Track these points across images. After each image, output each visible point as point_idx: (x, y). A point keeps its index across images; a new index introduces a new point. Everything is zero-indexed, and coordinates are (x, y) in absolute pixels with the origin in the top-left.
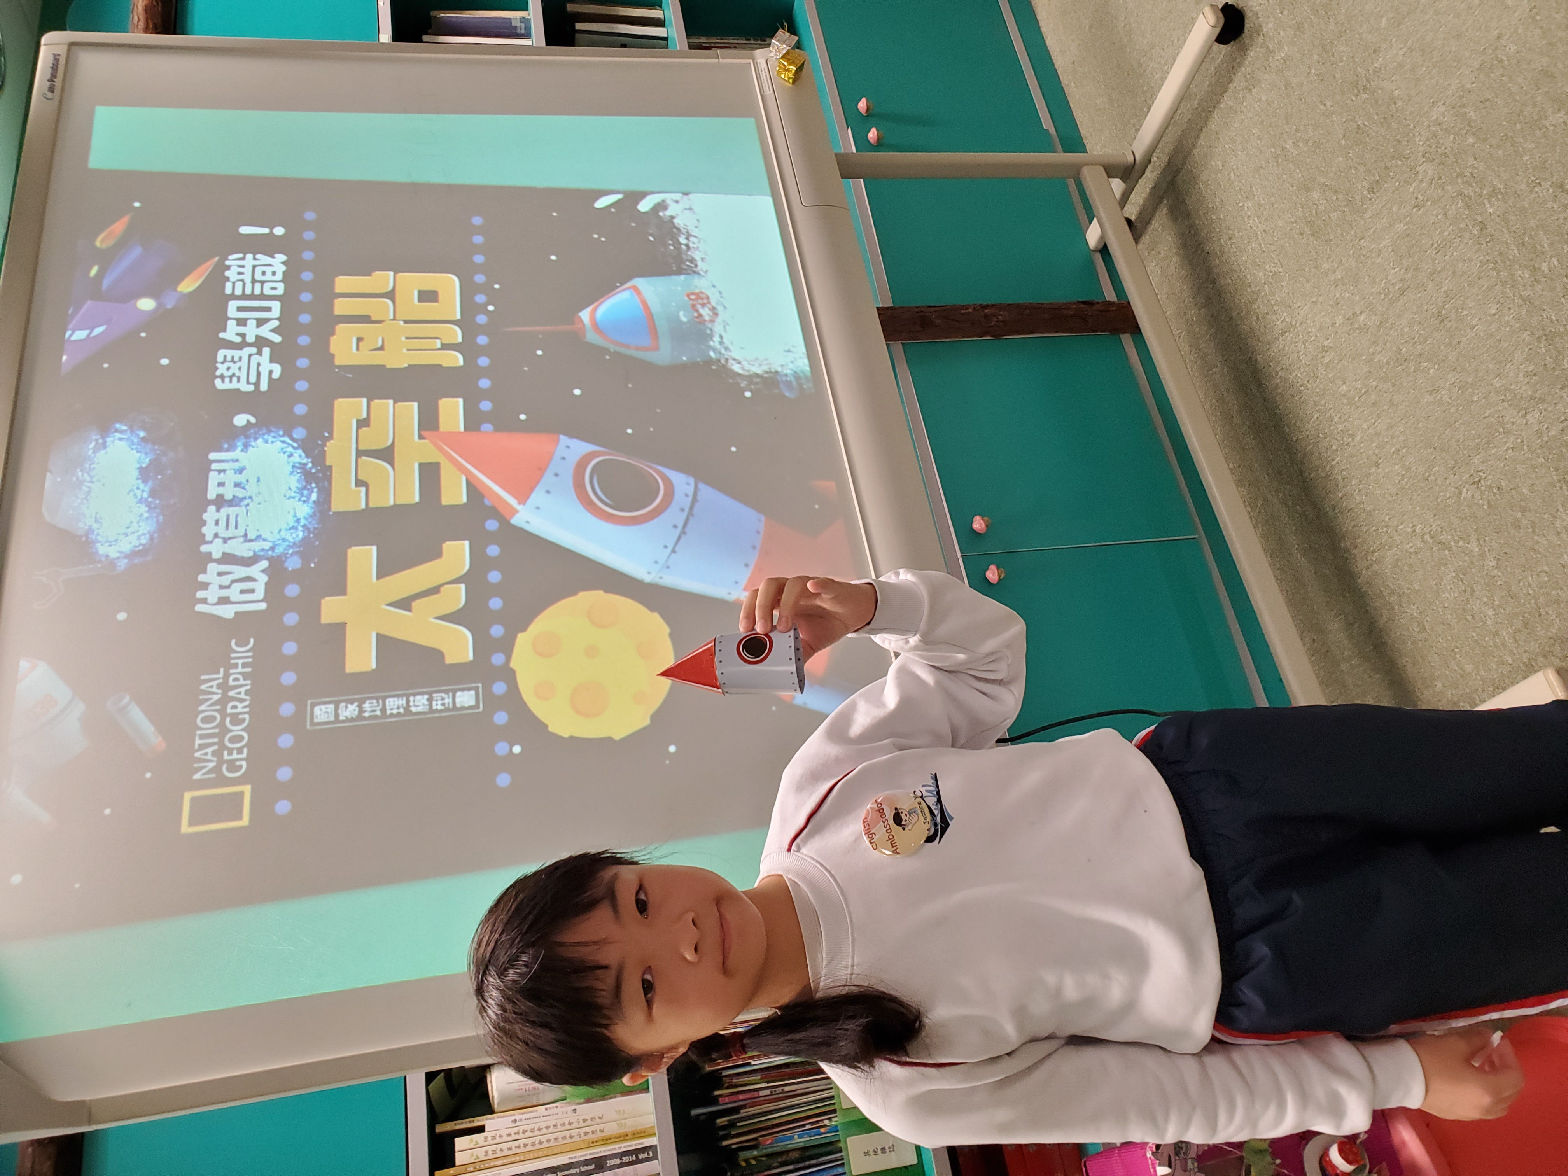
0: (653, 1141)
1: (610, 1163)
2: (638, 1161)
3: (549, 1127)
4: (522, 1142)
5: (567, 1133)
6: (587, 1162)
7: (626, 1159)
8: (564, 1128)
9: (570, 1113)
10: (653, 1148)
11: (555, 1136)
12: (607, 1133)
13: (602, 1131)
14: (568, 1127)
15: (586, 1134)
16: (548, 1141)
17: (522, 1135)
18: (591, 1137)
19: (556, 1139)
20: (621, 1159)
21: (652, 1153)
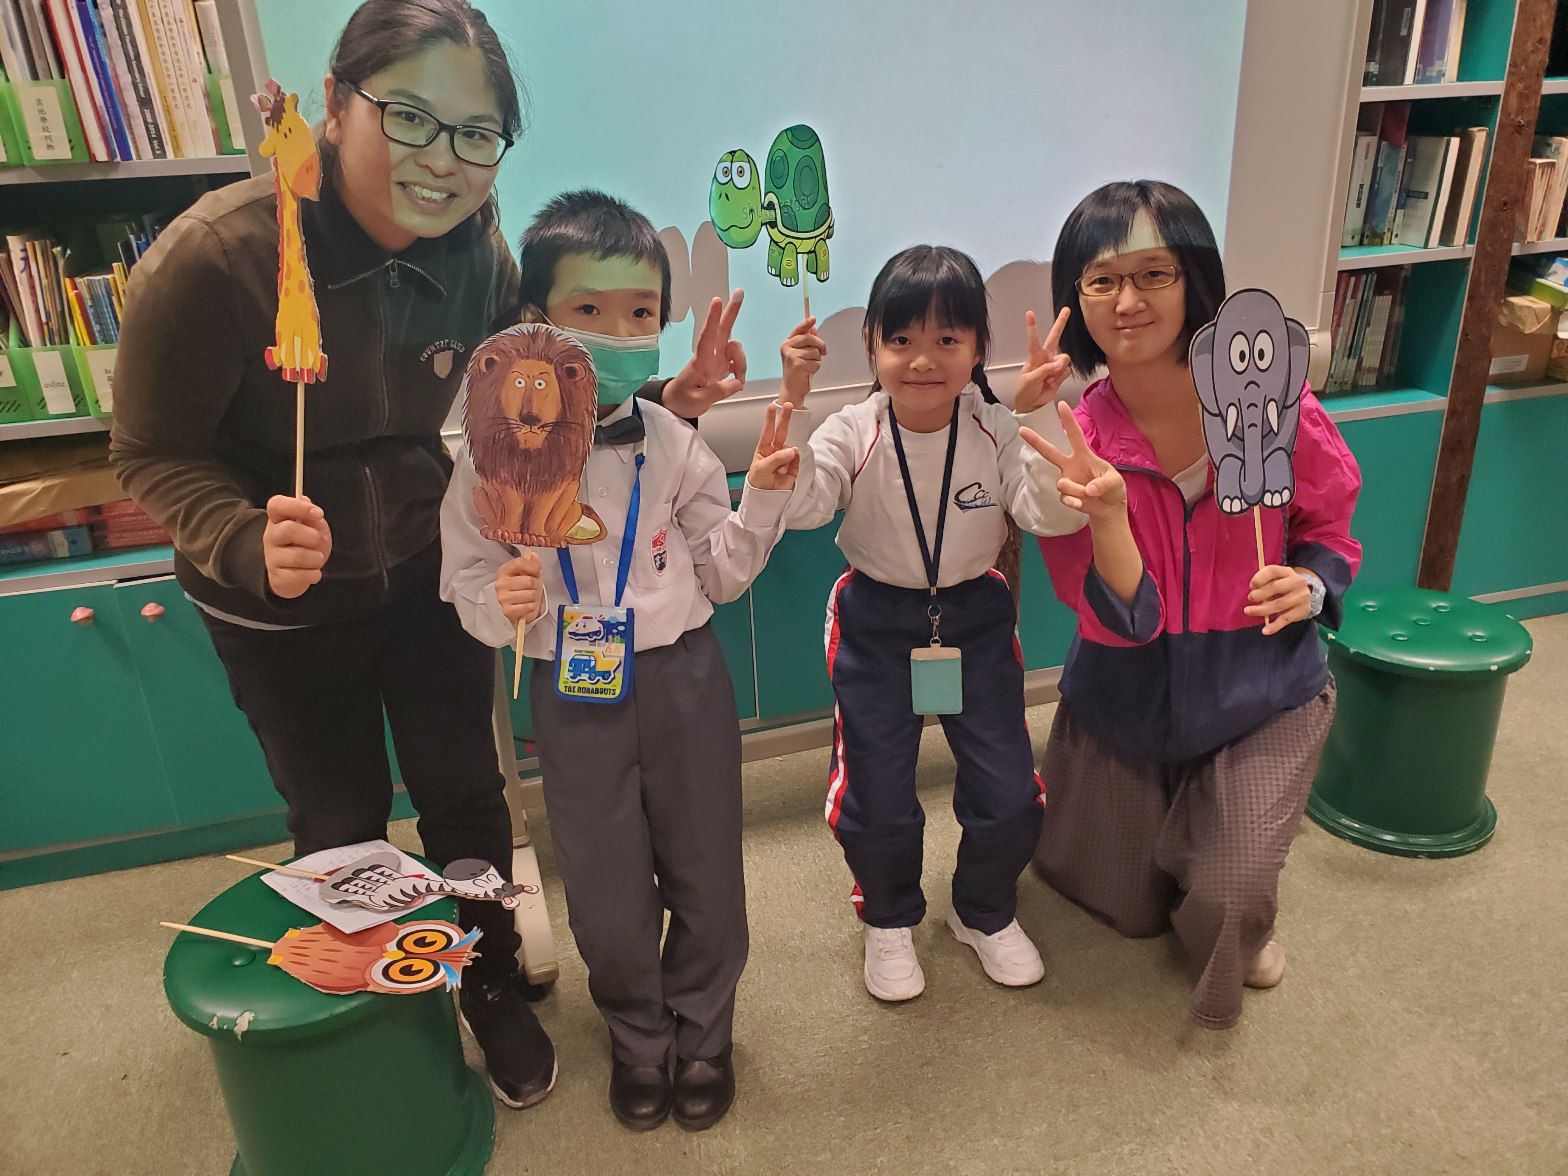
0: (170, 155)
1: (147, 112)
2: (151, 140)
3: (177, 55)
4: (161, 26)
5: (172, 73)
6: (146, 91)
7: (151, 127)
8: (177, 69)
9: (192, 76)
10: (164, 154)
11: (169, 60)
12: (174, 111)
13: (176, 106)
14: (178, 73)
15: (173, 91)
16: (163, 53)
17: (167, 27)
18: (170, 96)
19: (166, 61)
20: (152, 123)
21: (159, 150)
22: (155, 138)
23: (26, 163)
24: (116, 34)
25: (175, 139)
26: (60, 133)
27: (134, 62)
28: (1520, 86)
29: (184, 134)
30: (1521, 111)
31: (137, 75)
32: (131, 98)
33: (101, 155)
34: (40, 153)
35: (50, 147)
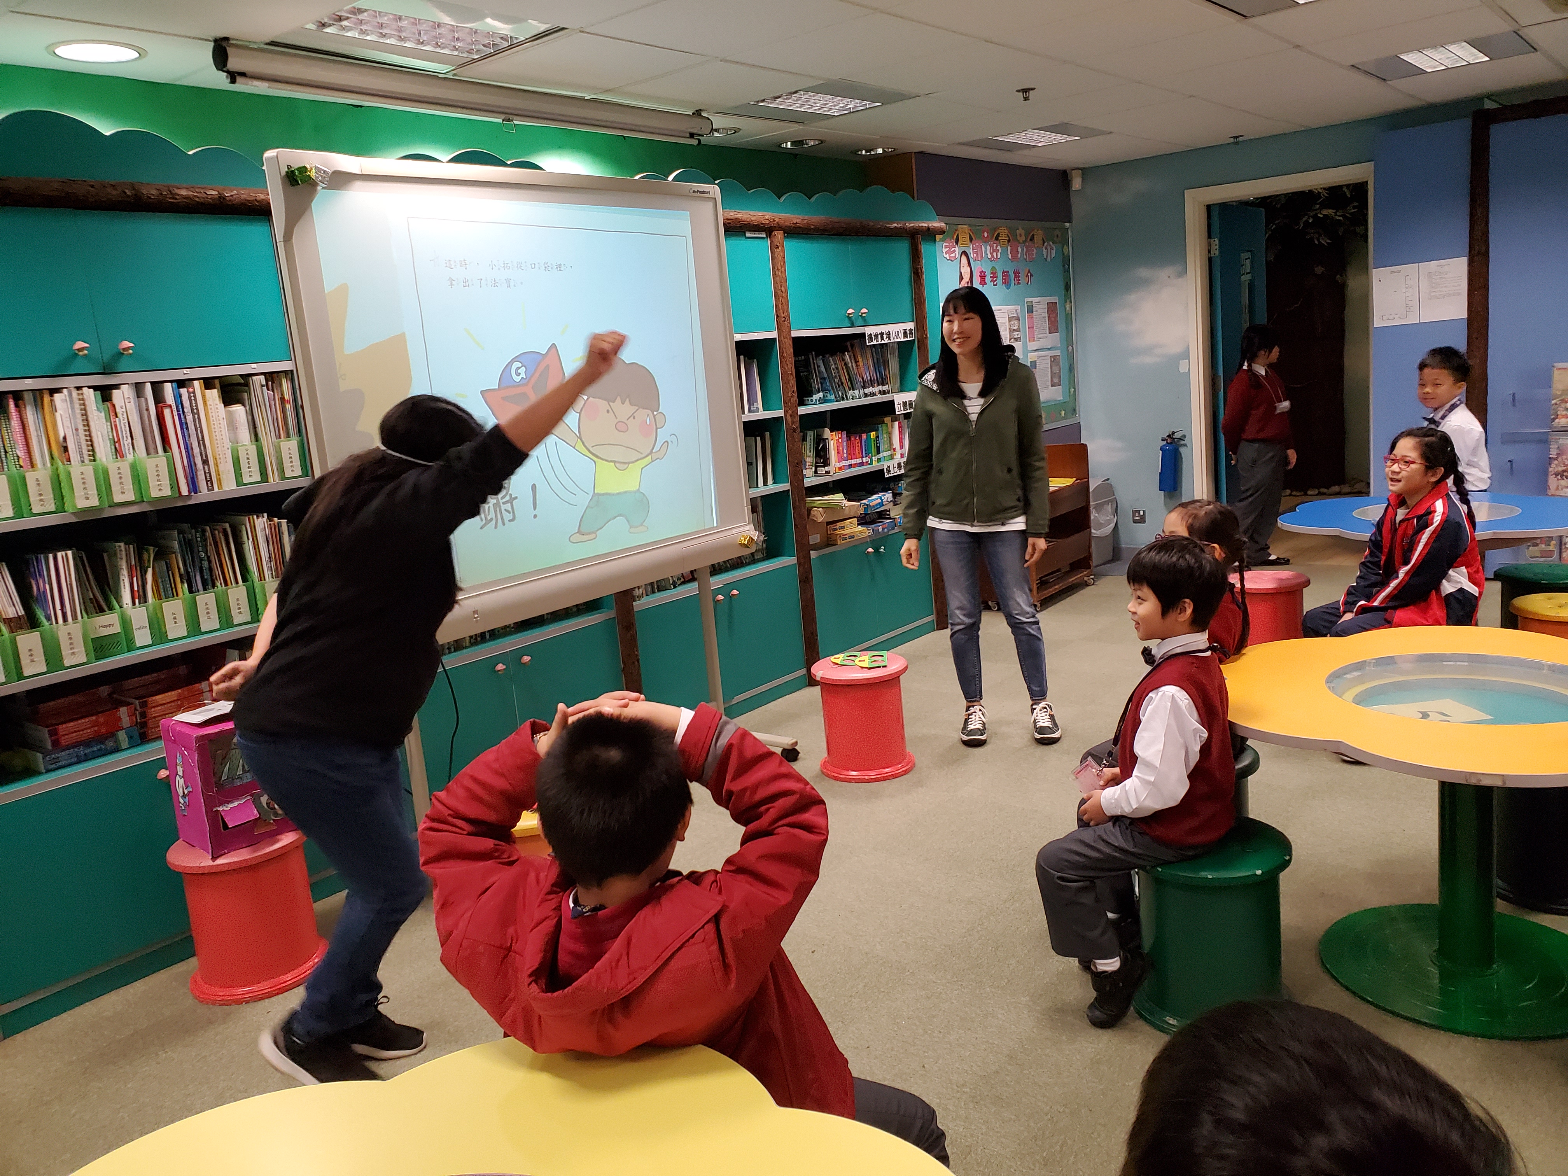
0: (216, 489)
1: (206, 467)
2: (207, 482)
3: (222, 436)
4: (214, 425)
5: (218, 444)
6: (206, 456)
7: (208, 475)
8: (222, 443)
10: (213, 489)
11: (219, 438)
12: (218, 466)
13: (219, 464)
15: (219, 454)
17: (218, 422)
18: (218, 457)
20: (208, 471)
21: (211, 488)
22: (209, 481)
23: (145, 500)
24: (193, 427)
25: (219, 480)
26: (166, 482)
27: (201, 442)
28: (790, 412)
29: (223, 477)
30: (793, 423)
31: (202, 448)
32: (199, 461)
33: (185, 492)
34: (155, 493)
35: (160, 490)
